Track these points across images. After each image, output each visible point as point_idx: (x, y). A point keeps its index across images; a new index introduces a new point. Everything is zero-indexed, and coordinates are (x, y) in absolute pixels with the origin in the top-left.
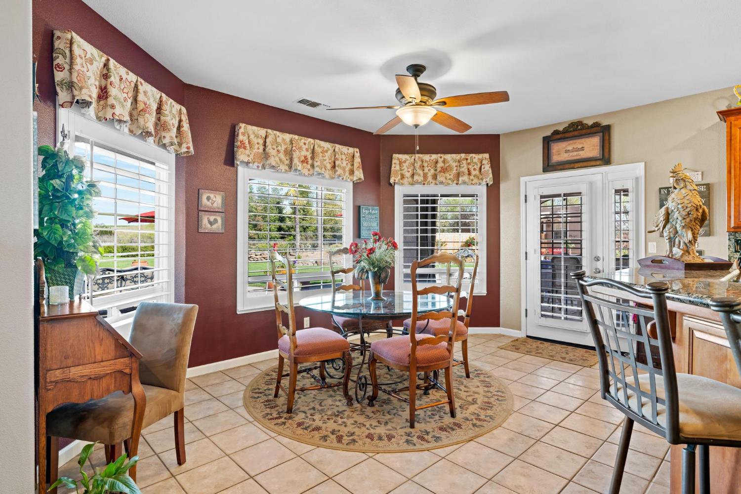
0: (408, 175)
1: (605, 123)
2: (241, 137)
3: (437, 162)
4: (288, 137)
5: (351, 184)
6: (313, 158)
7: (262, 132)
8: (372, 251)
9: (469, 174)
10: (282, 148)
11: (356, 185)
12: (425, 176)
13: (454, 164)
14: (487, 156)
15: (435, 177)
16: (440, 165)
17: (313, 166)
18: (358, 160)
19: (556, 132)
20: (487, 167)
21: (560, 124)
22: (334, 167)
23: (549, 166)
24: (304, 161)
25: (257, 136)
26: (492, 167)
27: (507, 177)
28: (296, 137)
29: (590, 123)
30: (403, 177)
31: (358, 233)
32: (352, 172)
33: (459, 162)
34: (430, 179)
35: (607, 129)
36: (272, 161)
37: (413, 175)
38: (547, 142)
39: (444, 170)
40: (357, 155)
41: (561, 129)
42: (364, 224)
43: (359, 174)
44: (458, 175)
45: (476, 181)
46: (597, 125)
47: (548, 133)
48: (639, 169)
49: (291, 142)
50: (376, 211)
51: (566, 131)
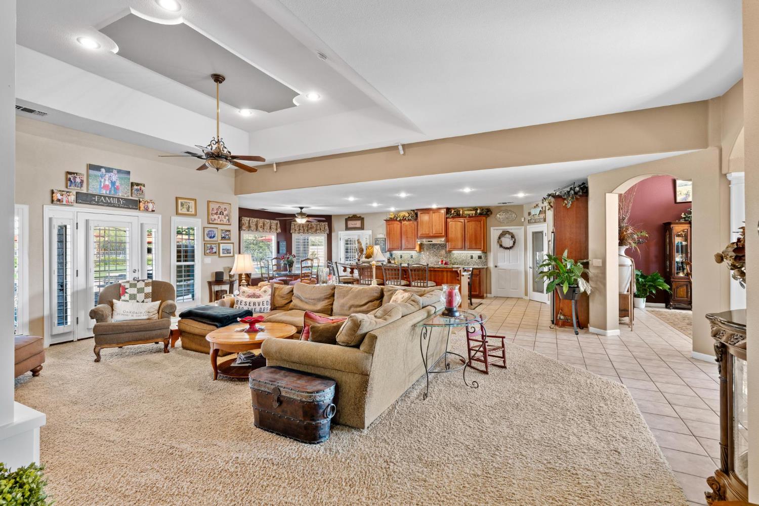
0: (297, 229)
1: (362, 217)
2: (243, 222)
3: (308, 225)
4: (256, 219)
5: (276, 234)
6: (264, 226)
7: (248, 219)
8: (288, 258)
9: (321, 230)
10: (254, 224)
11: (278, 234)
12: (304, 230)
13: (315, 226)
14: (327, 223)
15: (308, 231)
16: (310, 226)
17: (264, 229)
18: (279, 225)
19: (349, 217)
20: (327, 227)
21: (350, 215)
22: (270, 228)
23: (347, 228)
24: (261, 227)
25: (247, 220)
26: (329, 227)
27: (334, 231)
28: (258, 219)
29: (358, 216)
30: (295, 230)
31: (278, 252)
32: (277, 229)
33: (317, 225)
34: (306, 231)
35: (363, 218)
36: (252, 229)
37: (299, 230)
38: (347, 220)
39: (311, 228)
40: (279, 223)
41: (350, 216)
42: (281, 248)
43: (279, 230)
44: (316, 230)
45: (323, 232)
46: (360, 217)
47: (347, 217)
48: (370, 232)
49: (257, 221)
50: (285, 243)
51: (352, 217)
